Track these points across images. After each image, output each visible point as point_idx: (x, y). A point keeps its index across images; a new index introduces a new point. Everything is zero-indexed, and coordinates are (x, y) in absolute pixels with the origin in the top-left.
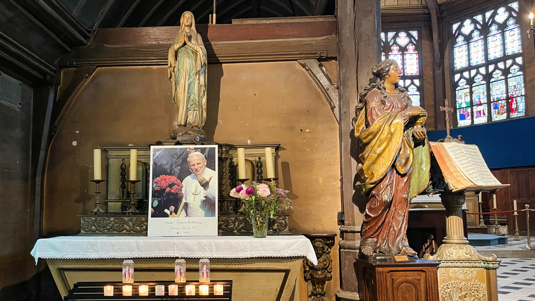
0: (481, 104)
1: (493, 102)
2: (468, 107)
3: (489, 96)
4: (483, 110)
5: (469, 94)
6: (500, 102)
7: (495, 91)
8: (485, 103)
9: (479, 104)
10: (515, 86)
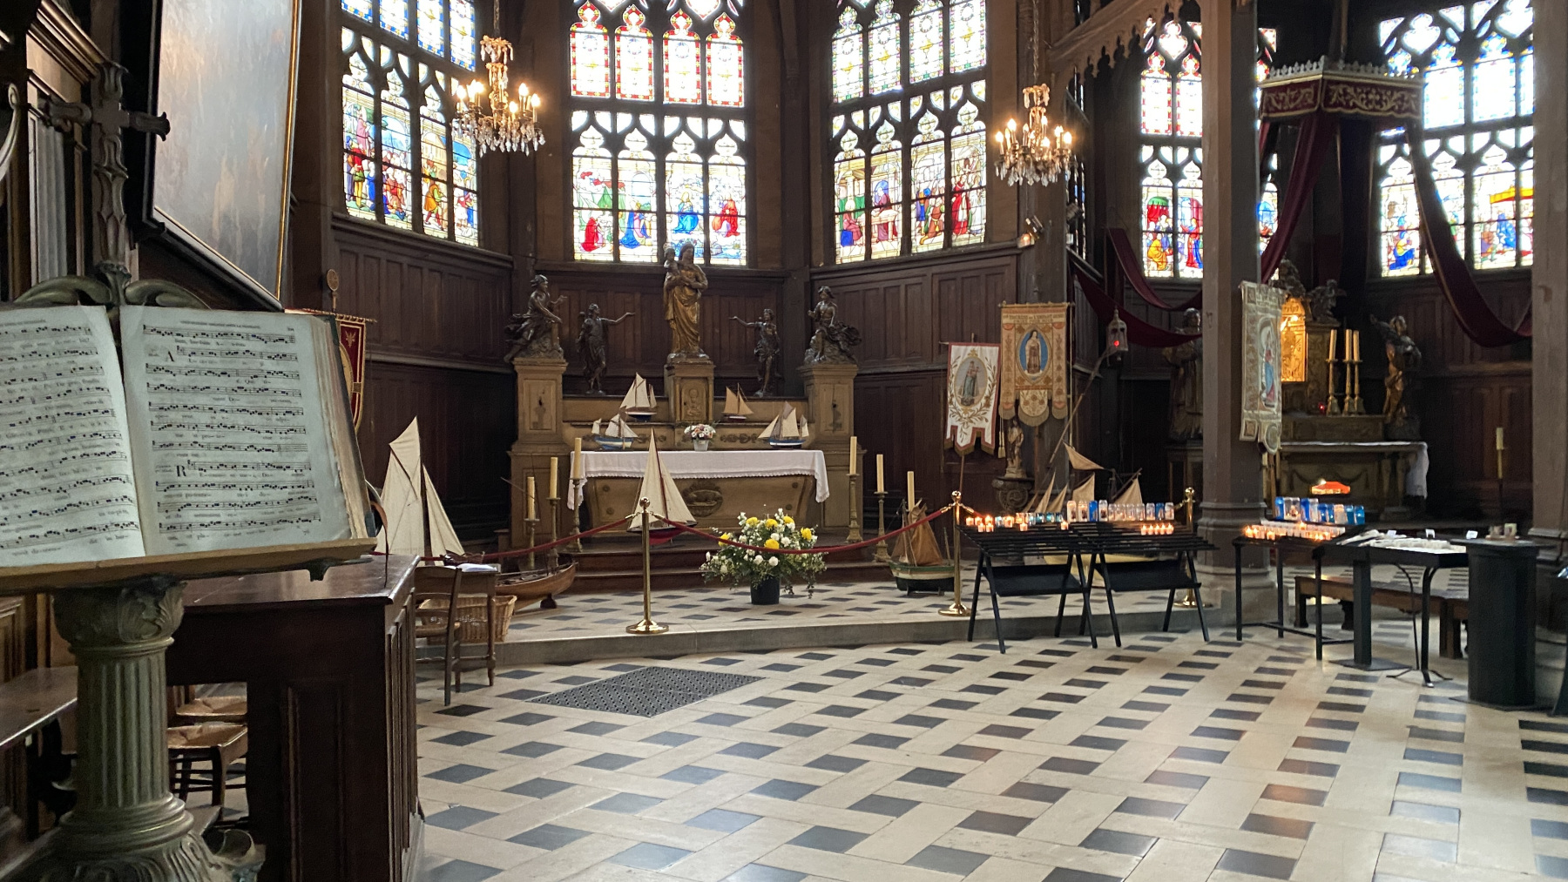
0: (887, 205)
1: (918, 199)
2: (861, 210)
3: (907, 182)
4: (894, 222)
5: (862, 175)
6: (932, 201)
7: (922, 170)
9: (884, 202)
10: (967, 160)
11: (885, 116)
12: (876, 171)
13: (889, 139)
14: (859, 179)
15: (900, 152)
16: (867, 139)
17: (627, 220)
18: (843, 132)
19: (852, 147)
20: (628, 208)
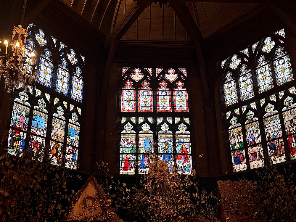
0: (255, 144)
2: (242, 148)
3: (263, 134)
4: (259, 151)
5: (241, 133)
6: (277, 141)
7: (269, 128)
8: (260, 143)
9: (253, 144)
10: (291, 121)
11: (249, 108)
12: (248, 131)
13: (252, 117)
14: (240, 135)
15: (258, 122)
16: (242, 119)
17: (141, 158)
18: (231, 117)
19: (235, 123)
20: (142, 152)
